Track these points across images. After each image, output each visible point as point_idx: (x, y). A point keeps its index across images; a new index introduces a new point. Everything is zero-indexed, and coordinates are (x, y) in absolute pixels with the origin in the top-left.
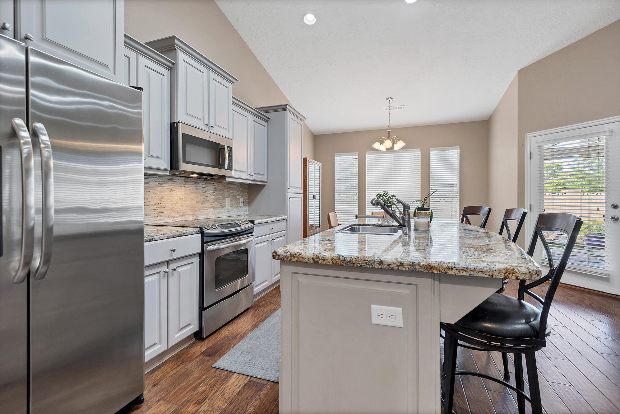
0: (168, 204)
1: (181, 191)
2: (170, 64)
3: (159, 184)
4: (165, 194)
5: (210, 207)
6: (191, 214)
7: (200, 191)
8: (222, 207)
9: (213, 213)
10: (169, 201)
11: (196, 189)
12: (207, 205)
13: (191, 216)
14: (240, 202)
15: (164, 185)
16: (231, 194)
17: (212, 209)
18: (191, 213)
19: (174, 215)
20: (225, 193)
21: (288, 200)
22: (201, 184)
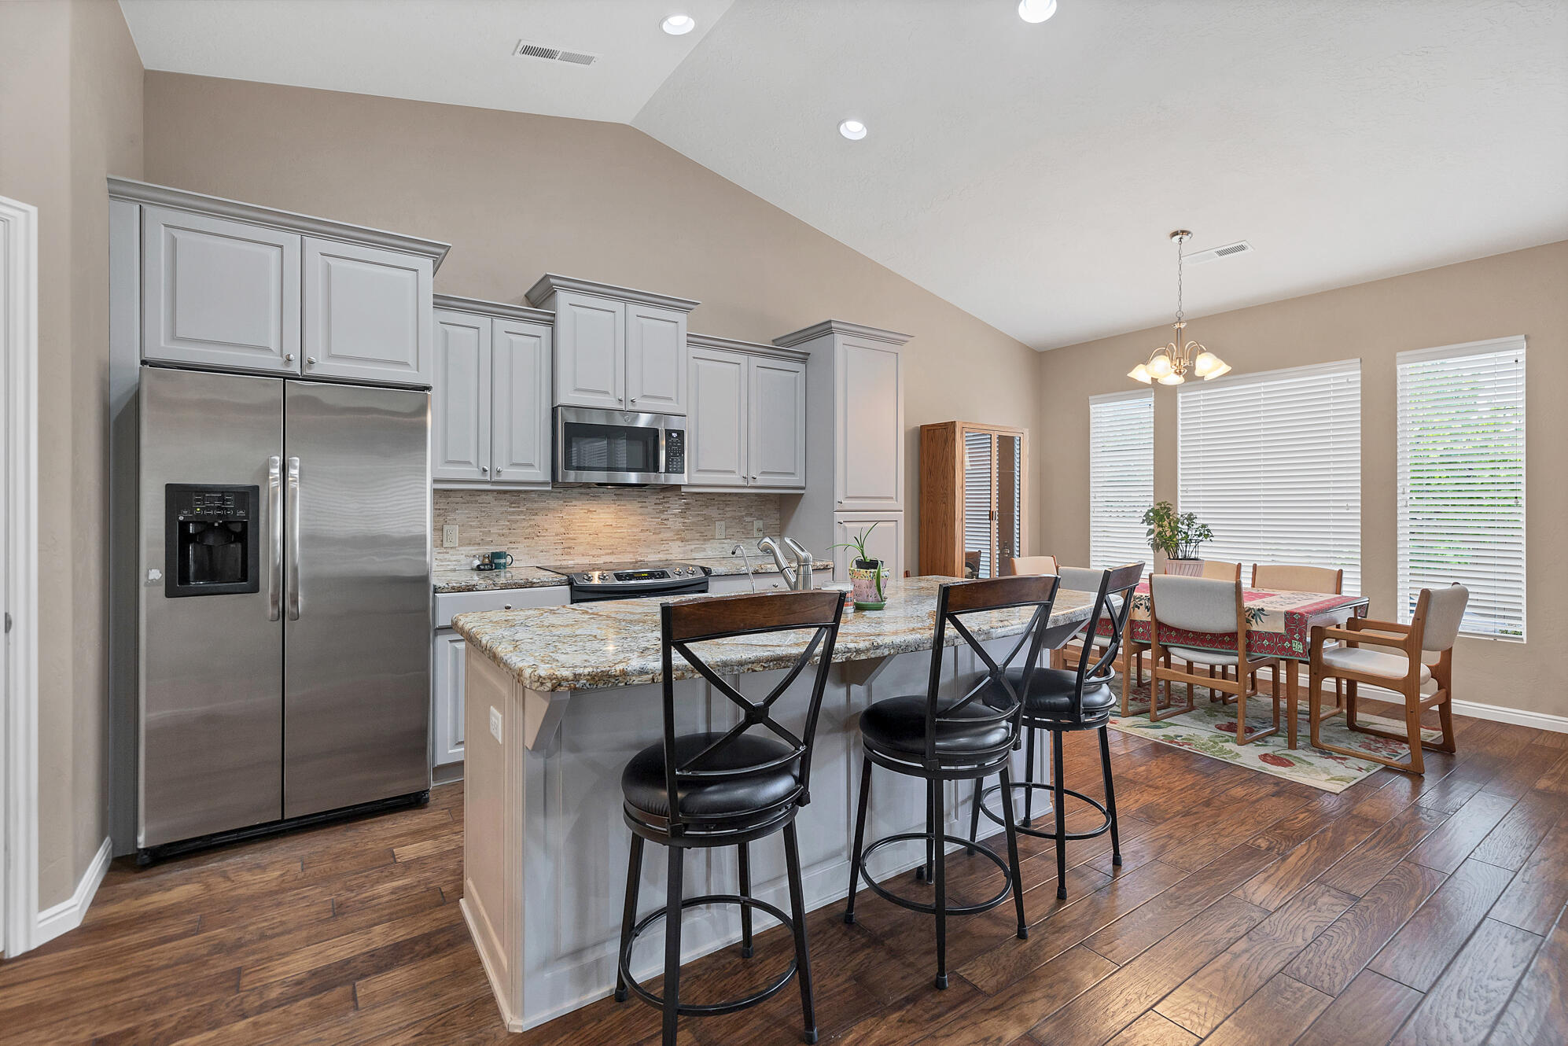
0: (581, 533)
1: (608, 513)
2: (548, 318)
3: (565, 502)
4: (576, 519)
5: (674, 540)
6: (629, 552)
7: (650, 509)
8: (705, 540)
9: (679, 550)
10: (584, 528)
11: (641, 507)
12: (668, 535)
13: (631, 556)
14: (753, 530)
15: (574, 503)
16: (728, 515)
17: (679, 543)
18: (629, 549)
19: (594, 553)
20: (713, 512)
21: (837, 526)
22: (653, 499)
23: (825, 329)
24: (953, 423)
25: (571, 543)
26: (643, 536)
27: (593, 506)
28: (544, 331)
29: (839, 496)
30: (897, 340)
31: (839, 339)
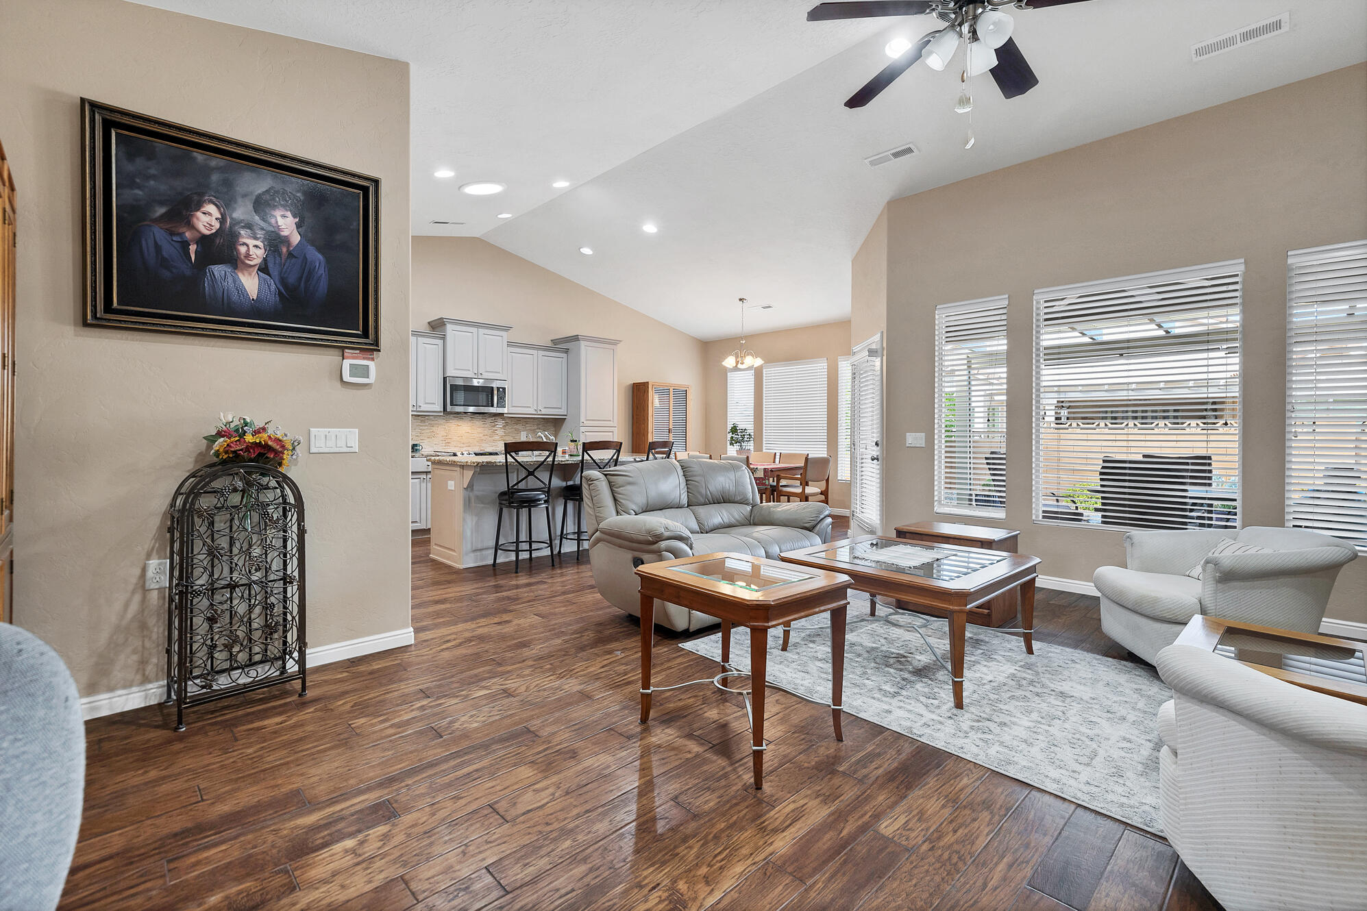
2: (442, 336)
3: (448, 421)
7: (488, 425)
10: (455, 434)
15: (452, 421)
16: (528, 428)
20: (519, 427)
21: (581, 433)
22: (489, 420)
23: (576, 338)
24: (648, 383)
25: (449, 441)
26: (484, 438)
27: (460, 423)
28: (440, 342)
29: (582, 419)
30: (615, 343)
31: (583, 343)
